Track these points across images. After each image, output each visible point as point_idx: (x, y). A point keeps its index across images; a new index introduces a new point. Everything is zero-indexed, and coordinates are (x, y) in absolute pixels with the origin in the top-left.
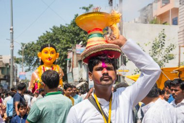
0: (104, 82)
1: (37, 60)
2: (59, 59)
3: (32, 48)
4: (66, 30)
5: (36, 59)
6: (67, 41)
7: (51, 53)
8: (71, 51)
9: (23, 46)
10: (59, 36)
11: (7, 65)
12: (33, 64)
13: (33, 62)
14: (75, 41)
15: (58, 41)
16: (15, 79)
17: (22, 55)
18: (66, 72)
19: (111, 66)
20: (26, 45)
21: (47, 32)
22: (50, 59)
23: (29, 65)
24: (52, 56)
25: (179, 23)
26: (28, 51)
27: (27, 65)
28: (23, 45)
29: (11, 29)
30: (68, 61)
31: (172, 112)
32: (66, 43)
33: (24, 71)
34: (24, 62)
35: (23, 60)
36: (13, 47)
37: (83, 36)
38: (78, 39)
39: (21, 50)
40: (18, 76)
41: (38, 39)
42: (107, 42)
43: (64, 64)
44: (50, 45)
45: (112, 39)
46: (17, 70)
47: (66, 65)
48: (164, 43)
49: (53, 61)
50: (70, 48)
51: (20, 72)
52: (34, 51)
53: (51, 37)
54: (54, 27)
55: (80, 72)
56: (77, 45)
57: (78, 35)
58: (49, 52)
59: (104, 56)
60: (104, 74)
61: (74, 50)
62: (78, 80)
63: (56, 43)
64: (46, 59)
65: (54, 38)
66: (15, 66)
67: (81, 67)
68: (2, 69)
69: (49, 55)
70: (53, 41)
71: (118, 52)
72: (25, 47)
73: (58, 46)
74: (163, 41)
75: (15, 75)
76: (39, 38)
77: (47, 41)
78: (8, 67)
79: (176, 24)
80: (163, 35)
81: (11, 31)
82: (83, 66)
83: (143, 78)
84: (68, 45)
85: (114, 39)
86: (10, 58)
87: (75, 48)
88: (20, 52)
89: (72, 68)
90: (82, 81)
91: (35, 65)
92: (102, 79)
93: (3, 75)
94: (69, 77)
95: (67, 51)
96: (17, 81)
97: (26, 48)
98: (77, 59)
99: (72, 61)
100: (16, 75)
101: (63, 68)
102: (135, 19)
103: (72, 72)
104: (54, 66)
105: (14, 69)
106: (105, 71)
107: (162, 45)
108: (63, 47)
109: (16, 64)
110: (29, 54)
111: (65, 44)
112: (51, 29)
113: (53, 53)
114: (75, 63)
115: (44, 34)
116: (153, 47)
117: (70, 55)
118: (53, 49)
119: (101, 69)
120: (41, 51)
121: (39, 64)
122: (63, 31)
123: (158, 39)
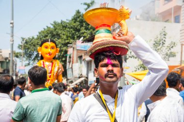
0: (108, 79)
1: (36, 55)
2: (59, 54)
3: (32, 43)
4: (67, 26)
5: (35, 53)
6: (67, 37)
7: (51, 48)
8: (72, 47)
9: (23, 41)
10: (60, 32)
11: (6, 59)
12: (33, 58)
13: (33, 57)
14: (76, 36)
15: (58, 36)
16: (14, 73)
17: (22, 49)
18: (66, 67)
19: (116, 62)
20: (26, 40)
21: (47, 27)
22: (50, 54)
23: (28, 60)
24: (52, 51)
25: (181, 21)
26: (28, 46)
27: (27, 59)
28: (23, 39)
29: (11, 23)
30: (68, 57)
31: (179, 111)
32: (66, 38)
33: (24, 65)
34: (24, 57)
35: (22, 54)
36: (13, 41)
37: (83, 32)
38: (79, 35)
39: (21, 44)
40: (17, 70)
41: (38, 34)
42: (114, 38)
43: (64, 59)
44: (51, 40)
45: (119, 36)
46: (16, 64)
47: (66, 60)
48: (165, 41)
49: (53, 56)
50: (70, 44)
51: (20, 67)
52: (34, 46)
53: (51, 32)
54: (55, 22)
55: (79, 68)
56: (77, 41)
57: (79, 30)
58: (49, 47)
59: (110, 53)
60: (108, 71)
61: (74, 46)
62: (78, 76)
63: (56, 39)
64: (47, 54)
65: (55, 33)
66: (15, 61)
67: (81, 63)
68: (2, 62)
69: (49, 50)
70: (53, 36)
71: (125, 48)
72: (24, 42)
73: (58, 41)
74: (164, 39)
75: (14, 69)
76: (40, 33)
77: (47, 36)
78: (8, 61)
79: (179, 22)
80: (164, 33)
81: (11, 25)
82: (83, 62)
83: (149, 76)
84: (68, 41)
85: (122, 35)
86: (10, 52)
87: (75, 44)
88: (20, 47)
89: (72, 63)
90: (82, 77)
91: (34, 59)
92: (106, 76)
93: (2, 69)
94: (69, 72)
95: (68, 47)
96: (17, 75)
97: (26, 43)
98: (77, 55)
99: (72, 56)
100: (16, 69)
101: (63, 64)
102: (136, 17)
103: (72, 68)
104: (54, 61)
105: (13, 63)
106: (110, 68)
107: (163, 42)
108: (63, 42)
109: (16, 58)
110: (28, 48)
111: (65, 40)
112: (52, 24)
113: (53, 48)
114: (75, 59)
115: (44, 29)
116: (154, 44)
117: (70, 51)
118: (53, 45)
119: (106, 65)
120: (41, 46)
121: (39, 59)
122: (63, 27)
123: (159, 37)
